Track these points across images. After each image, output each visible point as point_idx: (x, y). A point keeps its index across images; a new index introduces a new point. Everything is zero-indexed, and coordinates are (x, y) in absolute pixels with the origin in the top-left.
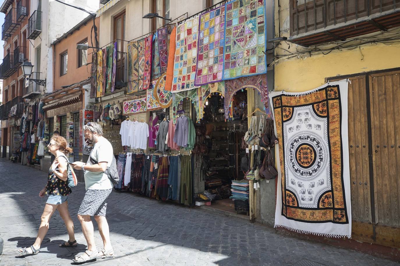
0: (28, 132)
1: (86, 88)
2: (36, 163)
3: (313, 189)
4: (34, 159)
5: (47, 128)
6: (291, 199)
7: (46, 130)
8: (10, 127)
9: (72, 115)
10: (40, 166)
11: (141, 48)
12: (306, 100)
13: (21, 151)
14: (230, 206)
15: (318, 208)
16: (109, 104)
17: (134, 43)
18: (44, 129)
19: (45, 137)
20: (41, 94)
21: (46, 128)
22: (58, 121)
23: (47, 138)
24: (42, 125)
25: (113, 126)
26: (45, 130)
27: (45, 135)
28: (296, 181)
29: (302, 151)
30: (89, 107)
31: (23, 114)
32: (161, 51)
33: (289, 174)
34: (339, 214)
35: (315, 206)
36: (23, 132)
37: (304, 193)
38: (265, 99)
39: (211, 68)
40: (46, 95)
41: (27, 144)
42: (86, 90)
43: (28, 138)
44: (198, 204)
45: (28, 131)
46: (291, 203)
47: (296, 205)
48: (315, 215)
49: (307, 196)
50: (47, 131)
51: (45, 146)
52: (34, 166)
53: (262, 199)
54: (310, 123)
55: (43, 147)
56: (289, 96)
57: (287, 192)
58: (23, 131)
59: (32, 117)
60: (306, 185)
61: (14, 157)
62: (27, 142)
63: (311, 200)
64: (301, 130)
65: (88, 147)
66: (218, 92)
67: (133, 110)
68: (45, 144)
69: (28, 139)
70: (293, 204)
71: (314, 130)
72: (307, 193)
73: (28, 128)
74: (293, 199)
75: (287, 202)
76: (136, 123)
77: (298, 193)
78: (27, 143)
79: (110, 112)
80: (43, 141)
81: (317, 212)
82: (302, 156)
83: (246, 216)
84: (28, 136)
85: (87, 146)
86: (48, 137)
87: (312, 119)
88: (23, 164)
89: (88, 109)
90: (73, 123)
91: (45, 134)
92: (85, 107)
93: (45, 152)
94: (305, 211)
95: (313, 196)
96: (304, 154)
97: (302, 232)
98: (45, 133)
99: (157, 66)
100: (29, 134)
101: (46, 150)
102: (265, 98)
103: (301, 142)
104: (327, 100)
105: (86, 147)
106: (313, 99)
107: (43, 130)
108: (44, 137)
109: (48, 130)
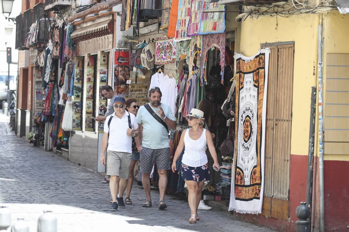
0: (55, 82)
1: (118, 10)
2: (63, 147)
3: (248, 165)
4: (61, 138)
5: (78, 76)
6: (239, 178)
7: (77, 79)
8: (32, 68)
9: (104, 57)
10: (68, 152)
12: (250, 67)
13: (42, 120)
15: (250, 185)
16: (145, 42)
18: (74, 78)
19: (75, 94)
20: (71, 5)
21: (76, 76)
22: (90, 64)
23: (78, 96)
24: (70, 69)
26: (76, 81)
27: (75, 91)
28: (243, 157)
29: (246, 124)
30: (123, 45)
31: (48, 42)
33: (240, 149)
34: (257, 189)
35: (249, 183)
36: (47, 81)
37: (245, 169)
40: (77, 9)
41: (52, 106)
42: (119, 14)
43: (54, 94)
45: (54, 80)
46: (239, 181)
47: (243, 184)
48: (249, 193)
49: (246, 172)
50: (79, 82)
51: (74, 113)
52: (60, 152)
54: (251, 92)
55: (72, 113)
56: (243, 60)
57: (238, 169)
58: (47, 79)
59: (59, 51)
60: (246, 161)
61: (34, 135)
62: (52, 101)
64: (247, 100)
68: (75, 107)
69: (53, 96)
70: (241, 183)
71: (252, 100)
73: (53, 74)
74: (241, 177)
75: (236, 181)
78: (52, 104)
79: (142, 57)
80: (71, 103)
81: (249, 189)
84: (53, 90)
86: (80, 94)
87: (252, 88)
88: (46, 150)
89: (120, 49)
90: (106, 70)
91: (74, 88)
92: (117, 45)
93: (75, 123)
94: (246, 189)
95: (249, 172)
96: (247, 127)
98: (75, 86)
100: (56, 86)
101: (76, 120)
103: (246, 113)
104: (259, 69)
106: (254, 67)
107: (72, 80)
108: (73, 95)
109: (80, 80)
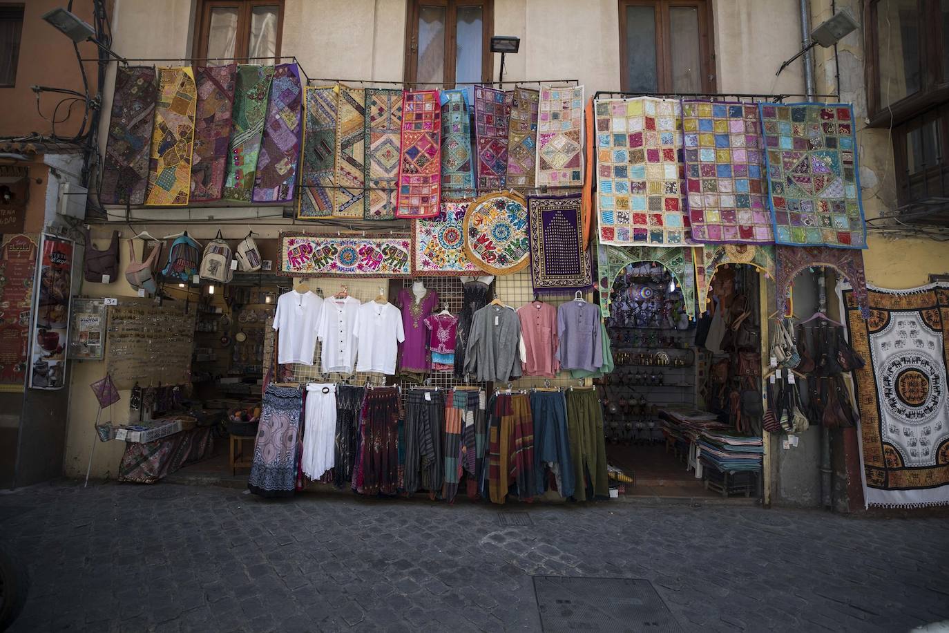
1: (55, 165)
3: (928, 437)
6: (893, 457)
11: (381, 110)
12: (909, 303)
14: (661, 484)
15: (938, 465)
16: (186, 234)
17: (348, 90)
25: (161, 301)
28: (901, 427)
29: (906, 381)
32: (482, 138)
33: (886, 417)
35: (933, 463)
37: (914, 444)
38: (860, 292)
39: (728, 214)
42: (54, 171)
44: (614, 493)
47: (900, 466)
48: (933, 477)
49: (919, 448)
53: (783, 464)
54: (919, 337)
56: (879, 292)
57: (885, 446)
60: (917, 432)
63: (927, 453)
64: (905, 347)
65: (50, 365)
66: (754, 264)
67: (339, 264)
70: (895, 465)
71: (926, 348)
72: (919, 444)
74: (895, 457)
75: (887, 463)
76: (348, 303)
77: (906, 447)
81: (936, 471)
82: (907, 387)
83: (744, 499)
85: (45, 360)
87: (922, 332)
89: (59, 237)
94: (916, 472)
95: (930, 447)
96: (910, 384)
97: (913, 506)
99: (459, 170)
102: (859, 290)
103: (904, 366)
104: (938, 306)
105: (41, 365)
106: (917, 302)
